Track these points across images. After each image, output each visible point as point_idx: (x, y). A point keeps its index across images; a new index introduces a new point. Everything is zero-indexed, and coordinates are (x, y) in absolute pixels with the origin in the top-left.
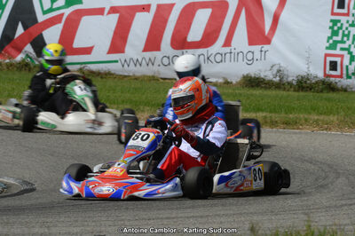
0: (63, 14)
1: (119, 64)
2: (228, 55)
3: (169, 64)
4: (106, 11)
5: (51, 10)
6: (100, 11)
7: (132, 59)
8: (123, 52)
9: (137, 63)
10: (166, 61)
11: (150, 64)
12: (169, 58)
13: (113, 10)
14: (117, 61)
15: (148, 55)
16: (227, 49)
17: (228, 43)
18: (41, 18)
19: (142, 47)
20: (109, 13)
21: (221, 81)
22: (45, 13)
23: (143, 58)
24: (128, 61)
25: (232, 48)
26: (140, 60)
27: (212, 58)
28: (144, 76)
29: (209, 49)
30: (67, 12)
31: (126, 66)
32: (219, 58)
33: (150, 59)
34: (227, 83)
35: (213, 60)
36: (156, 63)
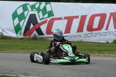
0: (47, 20)
1: (68, 37)
2: (107, 33)
3: (86, 37)
4: (63, 19)
5: (43, 19)
6: (60, 19)
7: (73, 35)
8: (69, 33)
9: (75, 36)
10: (85, 36)
11: (80, 37)
12: (86, 34)
13: (66, 18)
14: (67, 36)
15: (79, 34)
16: (107, 31)
17: (107, 29)
18: (39, 21)
19: (76, 31)
20: (64, 19)
21: (105, 42)
22: (41, 20)
23: (77, 35)
24: (71, 36)
25: (109, 30)
26: (76, 36)
27: (102, 34)
28: (78, 41)
29: (101, 31)
30: (49, 19)
31: (71, 38)
32: (104, 34)
33: (79, 35)
34: (108, 43)
35: (102, 35)
36: (82, 37)
